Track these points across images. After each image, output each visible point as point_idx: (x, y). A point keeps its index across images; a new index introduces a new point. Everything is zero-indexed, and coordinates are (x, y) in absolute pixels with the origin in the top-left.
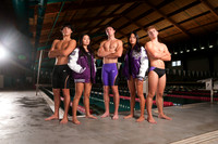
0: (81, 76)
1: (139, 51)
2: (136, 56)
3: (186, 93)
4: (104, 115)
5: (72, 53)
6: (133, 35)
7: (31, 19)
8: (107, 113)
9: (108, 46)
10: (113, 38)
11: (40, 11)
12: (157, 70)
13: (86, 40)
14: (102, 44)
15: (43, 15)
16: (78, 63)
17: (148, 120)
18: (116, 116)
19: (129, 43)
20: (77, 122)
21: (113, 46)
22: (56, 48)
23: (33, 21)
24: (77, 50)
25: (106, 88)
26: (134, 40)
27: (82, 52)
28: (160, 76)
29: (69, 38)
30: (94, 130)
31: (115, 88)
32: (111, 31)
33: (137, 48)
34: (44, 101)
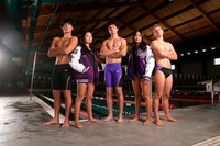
0: (83, 76)
1: (145, 49)
2: (141, 54)
5: (74, 51)
6: (138, 33)
7: (24, 21)
8: (111, 116)
9: (111, 44)
10: (116, 36)
11: (34, 12)
12: (164, 70)
13: (89, 37)
14: (105, 43)
15: (36, 17)
16: (80, 62)
20: (81, 126)
22: (56, 46)
23: (26, 23)
24: (79, 48)
27: (84, 51)
29: (70, 36)
30: (101, 135)
31: (120, 89)
32: (114, 29)
33: (143, 47)
34: (39, 106)
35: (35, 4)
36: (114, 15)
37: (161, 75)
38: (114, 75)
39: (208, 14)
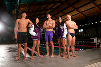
3: (85, 44)
4: (47, 56)
6: (60, 18)
9: (48, 23)
10: (50, 19)
12: (71, 34)
16: (34, 31)
17: (68, 58)
18: (52, 56)
19: (58, 22)
20: (34, 59)
21: (50, 23)
24: (33, 25)
25: (47, 43)
26: (60, 20)
28: (73, 37)
32: (49, 16)
33: (62, 24)
35: (18, 3)
36: (54, 7)
37: (70, 36)
38: (49, 36)
39: (98, 6)
